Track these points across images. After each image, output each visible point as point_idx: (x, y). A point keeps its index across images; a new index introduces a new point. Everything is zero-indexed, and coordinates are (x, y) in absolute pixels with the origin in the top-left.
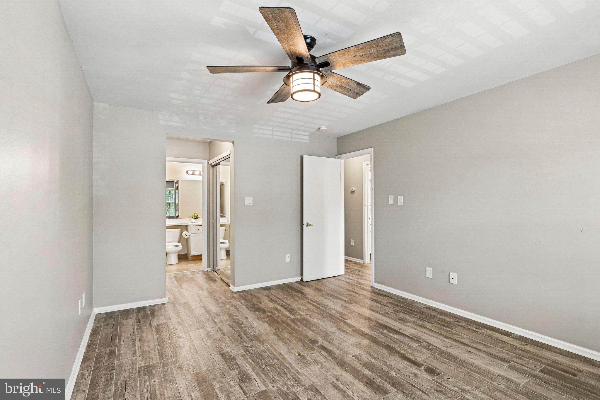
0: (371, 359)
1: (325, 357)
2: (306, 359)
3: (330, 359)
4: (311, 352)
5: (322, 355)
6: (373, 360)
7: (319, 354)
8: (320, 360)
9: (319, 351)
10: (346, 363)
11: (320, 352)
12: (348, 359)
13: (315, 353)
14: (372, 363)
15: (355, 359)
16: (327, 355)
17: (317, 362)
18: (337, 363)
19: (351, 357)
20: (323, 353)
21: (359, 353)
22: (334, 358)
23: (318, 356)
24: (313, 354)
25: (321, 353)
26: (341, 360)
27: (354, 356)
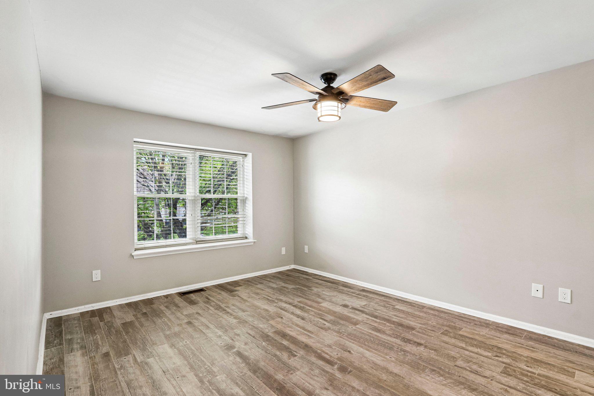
0: (280, 355)
1: (324, 352)
2: (341, 348)
3: (319, 351)
4: (339, 355)
5: (327, 354)
6: (278, 353)
7: (332, 355)
8: (327, 349)
9: (332, 358)
10: (304, 349)
11: (331, 356)
12: (302, 352)
13: (335, 355)
14: (279, 350)
15: (295, 353)
16: (323, 354)
17: (330, 346)
18: (311, 347)
19: (298, 355)
20: (327, 357)
21: (290, 359)
22: (316, 352)
23: (331, 352)
24: (337, 354)
25: (329, 356)
26: (308, 351)
27: (296, 356)
